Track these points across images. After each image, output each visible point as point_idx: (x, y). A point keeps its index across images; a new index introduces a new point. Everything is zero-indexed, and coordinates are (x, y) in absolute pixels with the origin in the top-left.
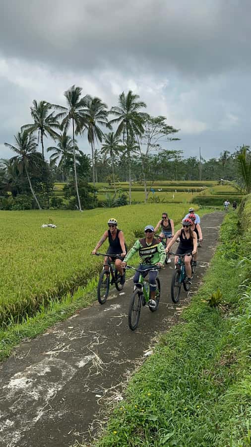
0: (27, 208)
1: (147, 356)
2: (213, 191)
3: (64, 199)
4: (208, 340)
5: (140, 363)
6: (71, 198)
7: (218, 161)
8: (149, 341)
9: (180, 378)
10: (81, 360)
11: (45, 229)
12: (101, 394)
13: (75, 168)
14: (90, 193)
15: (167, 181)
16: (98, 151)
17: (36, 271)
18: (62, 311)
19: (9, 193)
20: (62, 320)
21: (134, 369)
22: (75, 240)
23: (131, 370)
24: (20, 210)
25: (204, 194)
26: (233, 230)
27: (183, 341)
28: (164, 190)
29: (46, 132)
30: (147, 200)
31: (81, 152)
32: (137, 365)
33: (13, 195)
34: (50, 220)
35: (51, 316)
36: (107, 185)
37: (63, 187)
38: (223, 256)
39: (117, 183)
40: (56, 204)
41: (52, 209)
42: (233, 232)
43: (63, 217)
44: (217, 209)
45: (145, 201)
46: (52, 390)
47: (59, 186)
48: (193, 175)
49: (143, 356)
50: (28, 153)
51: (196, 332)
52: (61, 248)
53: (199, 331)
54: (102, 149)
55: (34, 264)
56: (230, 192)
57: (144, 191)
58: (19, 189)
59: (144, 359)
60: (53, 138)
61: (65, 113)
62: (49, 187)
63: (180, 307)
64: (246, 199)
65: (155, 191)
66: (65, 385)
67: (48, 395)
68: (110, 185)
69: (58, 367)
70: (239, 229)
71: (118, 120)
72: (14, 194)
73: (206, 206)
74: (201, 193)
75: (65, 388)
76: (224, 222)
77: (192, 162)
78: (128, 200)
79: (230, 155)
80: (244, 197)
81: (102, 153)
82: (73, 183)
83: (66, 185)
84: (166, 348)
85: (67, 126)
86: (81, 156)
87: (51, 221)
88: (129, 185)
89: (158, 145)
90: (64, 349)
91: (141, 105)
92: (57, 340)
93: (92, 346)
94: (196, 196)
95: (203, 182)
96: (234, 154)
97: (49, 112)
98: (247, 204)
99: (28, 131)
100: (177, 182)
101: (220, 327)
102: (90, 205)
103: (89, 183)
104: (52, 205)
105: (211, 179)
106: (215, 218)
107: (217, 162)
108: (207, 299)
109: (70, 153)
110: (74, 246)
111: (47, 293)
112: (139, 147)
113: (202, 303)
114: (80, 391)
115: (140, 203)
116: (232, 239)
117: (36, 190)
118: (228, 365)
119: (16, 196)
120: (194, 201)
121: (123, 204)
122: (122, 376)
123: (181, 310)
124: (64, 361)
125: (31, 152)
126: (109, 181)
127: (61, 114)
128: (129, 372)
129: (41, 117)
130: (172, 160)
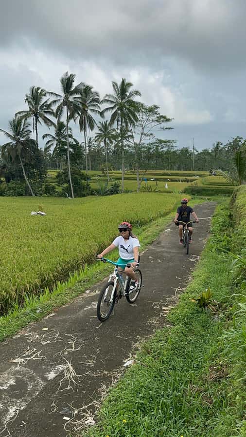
0: (20, 195)
1: (127, 367)
2: (205, 181)
3: (57, 187)
4: (196, 347)
5: (118, 376)
6: (64, 186)
7: (210, 151)
8: (130, 348)
9: (163, 396)
10: (51, 371)
11: (33, 216)
12: (70, 416)
13: (68, 156)
14: (83, 181)
15: (160, 171)
16: (92, 139)
17: (19, 262)
18: (38, 310)
19: (3, 179)
20: (37, 320)
21: (111, 383)
22: (63, 229)
23: (107, 385)
24: (13, 196)
25: (196, 184)
26: (224, 222)
27: (168, 349)
28: (156, 180)
29: (40, 119)
30: (139, 189)
31: (75, 140)
32: (115, 378)
33: (7, 182)
34: (40, 207)
35: (25, 315)
36: (100, 173)
37: (56, 174)
38: (213, 250)
39: (111, 172)
40: (49, 191)
41: (45, 196)
42: (224, 224)
43: (55, 205)
44: (208, 199)
45: (137, 190)
46: (14, 409)
47: (52, 173)
48: (185, 164)
49: (122, 367)
50: (22, 139)
51: (183, 338)
52: (48, 237)
53: (186, 336)
54: (96, 138)
55: (18, 253)
56: (221, 183)
57: (136, 180)
58: (13, 175)
59: (123, 370)
60: (47, 124)
61: (59, 100)
62: (42, 174)
63: (167, 306)
64: (237, 191)
65: (148, 180)
66: (30, 403)
67: (8, 416)
68: (103, 173)
69: (25, 378)
70: (231, 221)
71: (112, 108)
72: (8, 180)
73: (197, 197)
74: (193, 183)
75: (29, 407)
76: (215, 213)
77: (185, 151)
78: (120, 188)
79: (222, 146)
80: (236, 188)
81: (96, 141)
82: (66, 170)
83: (59, 172)
84: (149, 358)
85: (61, 113)
86: (75, 143)
87: (41, 209)
88: (121, 173)
89: (151, 134)
90: (34, 356)
91: (136, 94)
92: (28, 344)
93: (66, 353)
94: (188, 186)
95: (195, 172)
96: (227, 145)
97: (44, 99)
98: (239, 195)
99: (23, 117)
100: (169, 172)
101: (210, 331)
102: (82, 193)
103: (82, 171)
104: (45, 193)
105: (203, 170)
106: (207, 209)
107: (210, 153)
108: (196, 298)
109: (64, 140)
110: (61, 235)
111: (28, 285)
112: (132, 137)
113: (190, 303)
114: (46, 410)
115: (132, 191)
116: (223, 231)
117: (29, 177)
118: (217, 380)
119: (9, 182)
120: (186, 191)
121: (115, 192)
122: (96, 392)
123: (167, 310)
124: (32, 371)
125: (24, 139)
126: (103, 170)
127: (55, 101)
128: (104, 387)
129: (36, 104)
130: (165, 149)
